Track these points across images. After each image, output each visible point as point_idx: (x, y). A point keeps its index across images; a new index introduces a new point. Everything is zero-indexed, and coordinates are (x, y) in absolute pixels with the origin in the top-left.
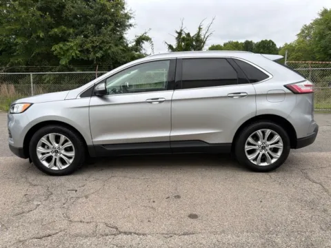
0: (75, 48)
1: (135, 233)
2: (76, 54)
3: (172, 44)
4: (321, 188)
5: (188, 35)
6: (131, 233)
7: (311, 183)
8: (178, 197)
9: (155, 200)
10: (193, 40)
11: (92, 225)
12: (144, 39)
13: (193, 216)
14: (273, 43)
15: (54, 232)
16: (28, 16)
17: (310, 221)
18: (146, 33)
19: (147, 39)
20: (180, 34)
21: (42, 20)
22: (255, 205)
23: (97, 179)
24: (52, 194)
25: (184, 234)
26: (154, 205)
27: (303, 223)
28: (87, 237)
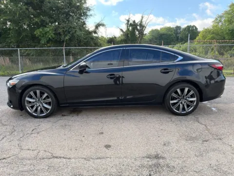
0: (51, 32)
1: (63, 157)
2: (51, 36)
3: (122, 29)
4: (205, 127)
5: (134, 22)
6: (60, 157)
7: (199, 124)
8: (102, 133)
9: (85, 135)
10: (137, 25)
11: (36, 152)
12: (101, 25)
13: (108, 147)
14: (196, 27)
15: (8, 156)
16: (17, 10)
17: (189, 150)
18: (102, 21)
19: (103, 25)
20: (128, 21)
21: (27, 12)
22: (154, 139)
23: (49, 121)
24: (15, 131)
25: (97, 159)
26: (83, 139)
27: (184, 151)
28: (29, 159)
